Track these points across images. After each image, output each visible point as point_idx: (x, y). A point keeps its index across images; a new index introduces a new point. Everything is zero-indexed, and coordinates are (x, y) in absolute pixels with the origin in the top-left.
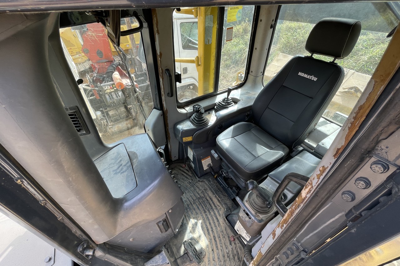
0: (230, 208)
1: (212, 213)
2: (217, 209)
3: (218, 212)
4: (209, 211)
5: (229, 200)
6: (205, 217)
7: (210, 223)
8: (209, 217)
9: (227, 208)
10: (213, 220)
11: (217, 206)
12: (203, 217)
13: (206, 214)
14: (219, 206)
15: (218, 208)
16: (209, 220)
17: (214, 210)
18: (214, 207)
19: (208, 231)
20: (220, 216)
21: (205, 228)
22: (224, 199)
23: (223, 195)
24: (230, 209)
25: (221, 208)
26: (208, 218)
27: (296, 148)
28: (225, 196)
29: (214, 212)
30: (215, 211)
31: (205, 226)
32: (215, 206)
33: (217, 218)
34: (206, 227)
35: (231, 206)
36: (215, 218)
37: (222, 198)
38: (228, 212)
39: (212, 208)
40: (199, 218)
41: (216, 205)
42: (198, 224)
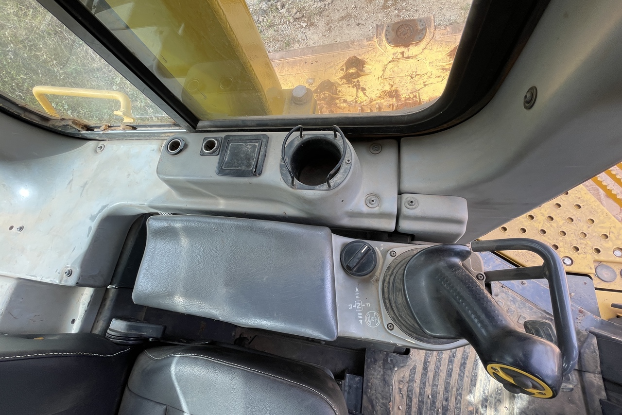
0: (384, 364)
1: (428, 391)
2: (410, 391)
3: (412, 380)
4: (434, 402)
5: (368, 381)
6: (453, 399)
7: (449, 374)
8: (441, 388)
9: (391, 369)
10: (436, 374)
11: (404, 393)
12: (458, 401)
13: (445, 403)
14: (400, 390)
15: (405, 389)
16: (447, 384)
17: (420, 394)
18: (415, 401)
19: (465, 363)
20: (414, 368)
21: (466, 372)
22: (379, 396)
23: (373, 407)
24: (385, 361)
25: (400, 382)
26: (446, 390)
27: (125, 337)
28: (371, 401)
29: (421, 389)
30: (417, 390)
31: (466, 379)
32: (410, 398)
33: (425, 369)
34: (464, 373)
35: (377, 367)
36: (431, 374)
37: (383, 404)
38: (395, 361)
39: (421, 402)
40: (471, 408)
41: (405, 397)
42: (481, 398)
